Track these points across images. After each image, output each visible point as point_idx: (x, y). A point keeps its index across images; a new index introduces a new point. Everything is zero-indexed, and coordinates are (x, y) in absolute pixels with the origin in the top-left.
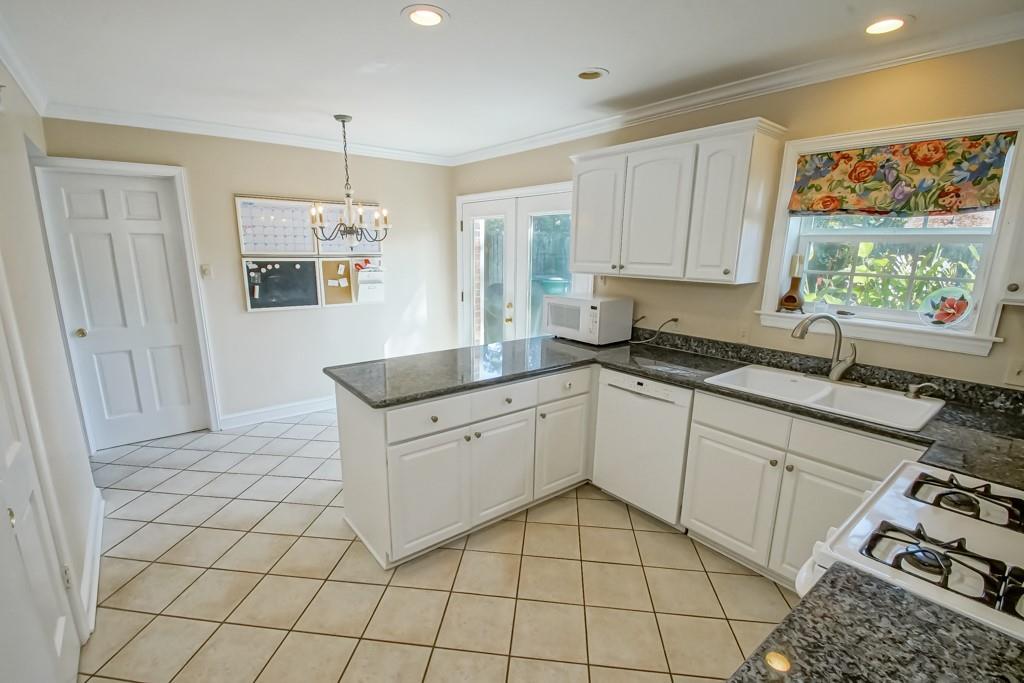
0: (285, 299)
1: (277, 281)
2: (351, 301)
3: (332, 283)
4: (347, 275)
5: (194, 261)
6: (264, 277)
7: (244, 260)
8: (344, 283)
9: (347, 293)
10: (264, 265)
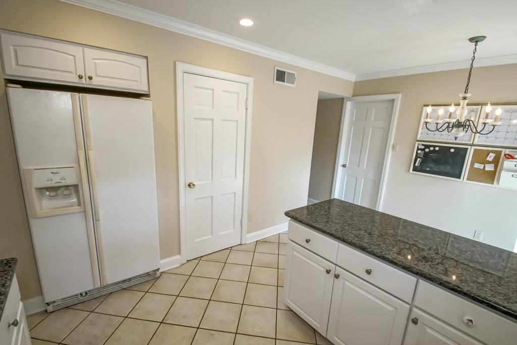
0: (436, 170)
1: (434, 157)
2: (493, 184)
3: (476, 165)
4: (496, 162)
5: (392, 140)
6: (426, 154)
7: (417, 143)
8: (489, 168)
9: (491, 177)
10: (428, 147)
